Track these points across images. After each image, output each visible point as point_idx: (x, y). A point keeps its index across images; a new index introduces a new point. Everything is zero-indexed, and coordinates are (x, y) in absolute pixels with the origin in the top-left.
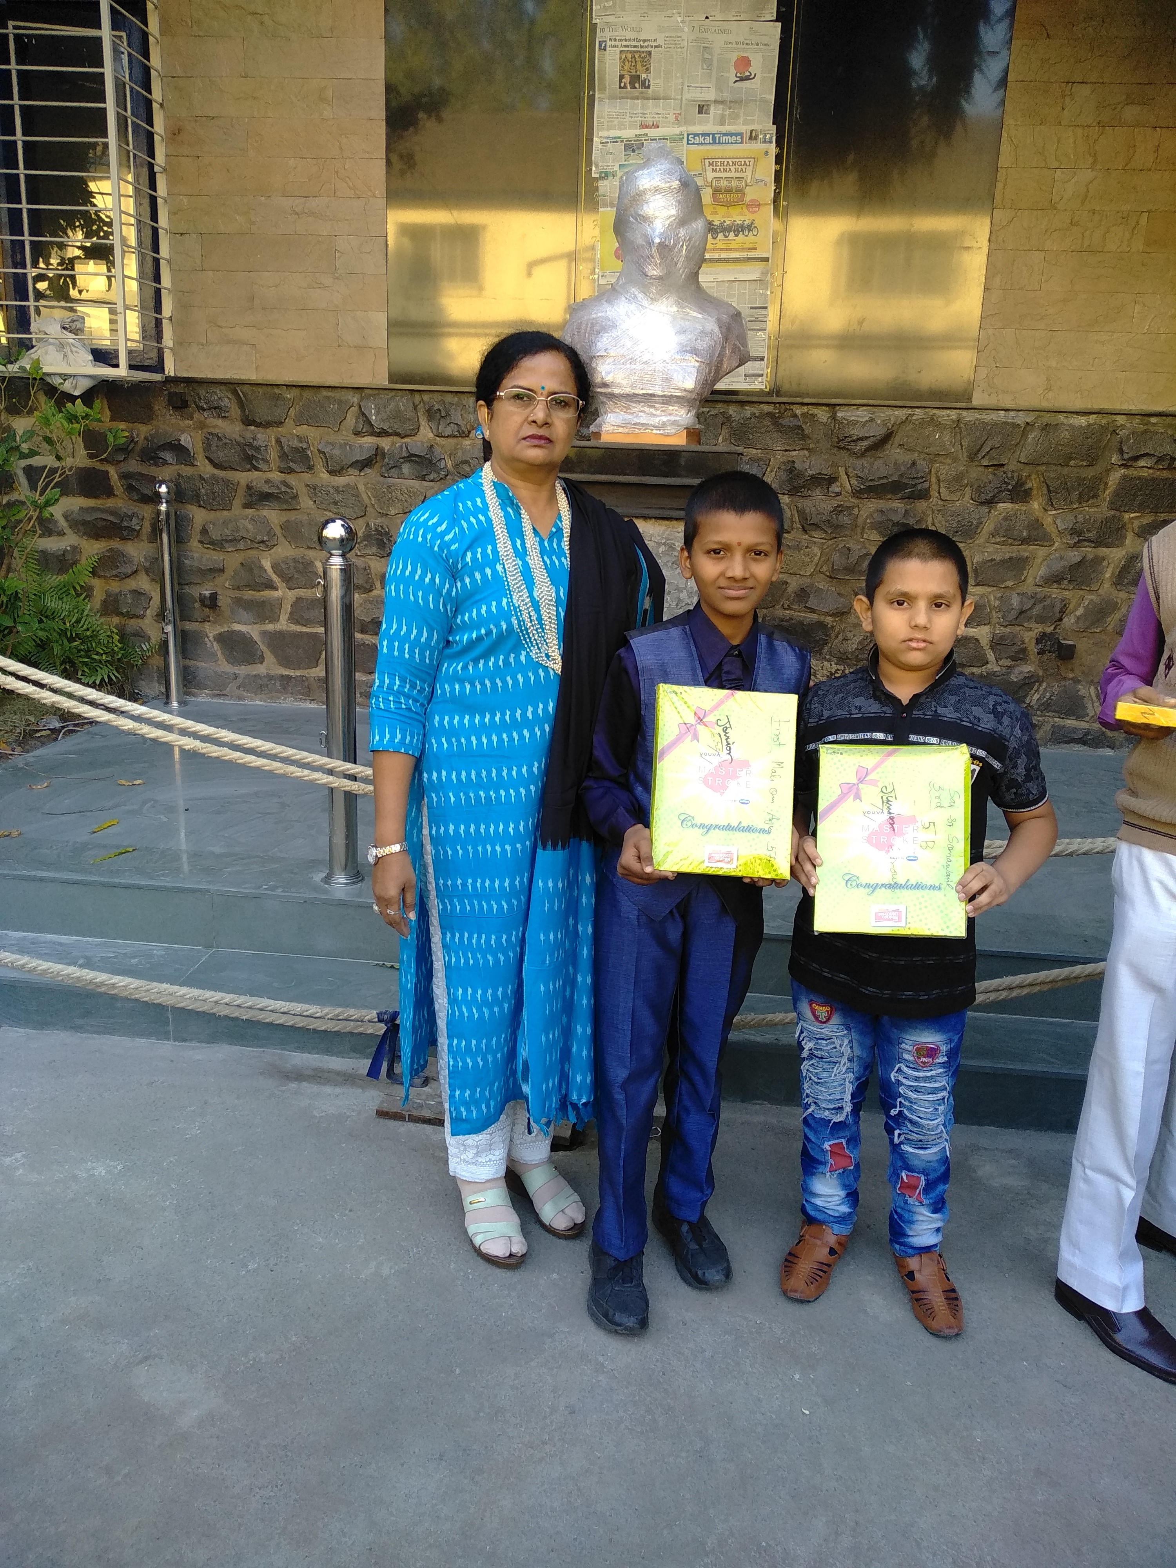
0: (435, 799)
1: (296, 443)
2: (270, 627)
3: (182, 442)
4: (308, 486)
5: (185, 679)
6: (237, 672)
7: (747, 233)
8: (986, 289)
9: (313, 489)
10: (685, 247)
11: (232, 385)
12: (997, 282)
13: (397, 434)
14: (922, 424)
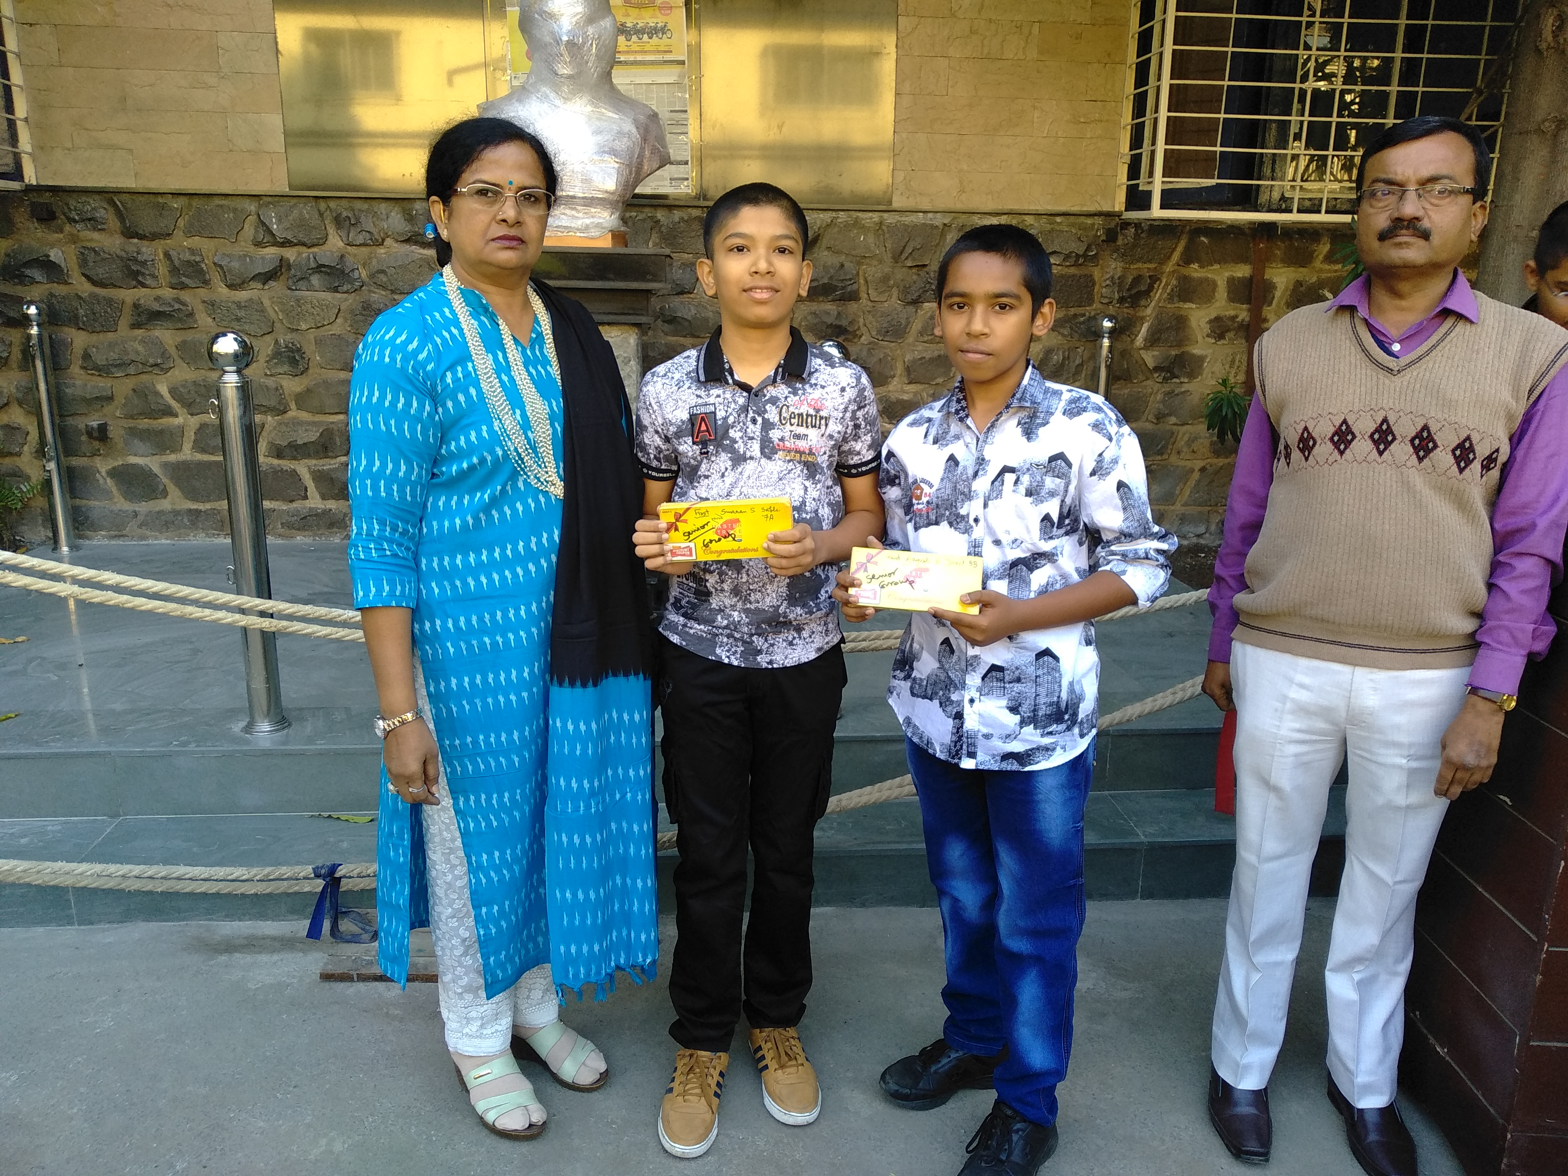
0: (430, 652)
1: (187, 256)
2: (172, 458)
3: (52, 258)
4: (204, 302)
5: (75, 520)
6: (137, 509)
7: (660, 36)
8: (897, 94)
9: (212, 306)
10: (594, 46)
11: (107, 195)
12: (907, 87)
13: (304, 244)
14: (847, 226)
